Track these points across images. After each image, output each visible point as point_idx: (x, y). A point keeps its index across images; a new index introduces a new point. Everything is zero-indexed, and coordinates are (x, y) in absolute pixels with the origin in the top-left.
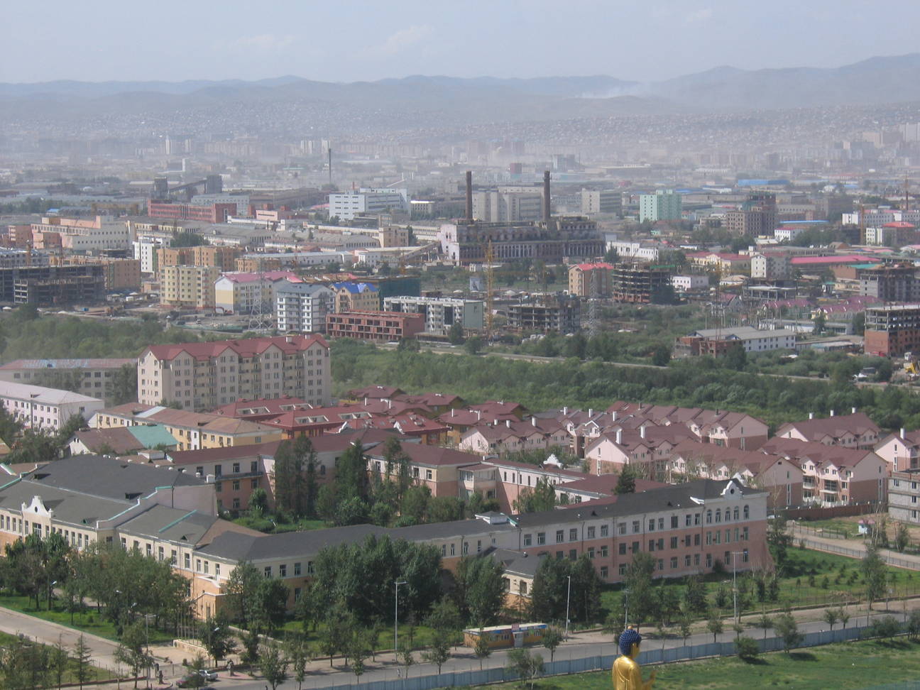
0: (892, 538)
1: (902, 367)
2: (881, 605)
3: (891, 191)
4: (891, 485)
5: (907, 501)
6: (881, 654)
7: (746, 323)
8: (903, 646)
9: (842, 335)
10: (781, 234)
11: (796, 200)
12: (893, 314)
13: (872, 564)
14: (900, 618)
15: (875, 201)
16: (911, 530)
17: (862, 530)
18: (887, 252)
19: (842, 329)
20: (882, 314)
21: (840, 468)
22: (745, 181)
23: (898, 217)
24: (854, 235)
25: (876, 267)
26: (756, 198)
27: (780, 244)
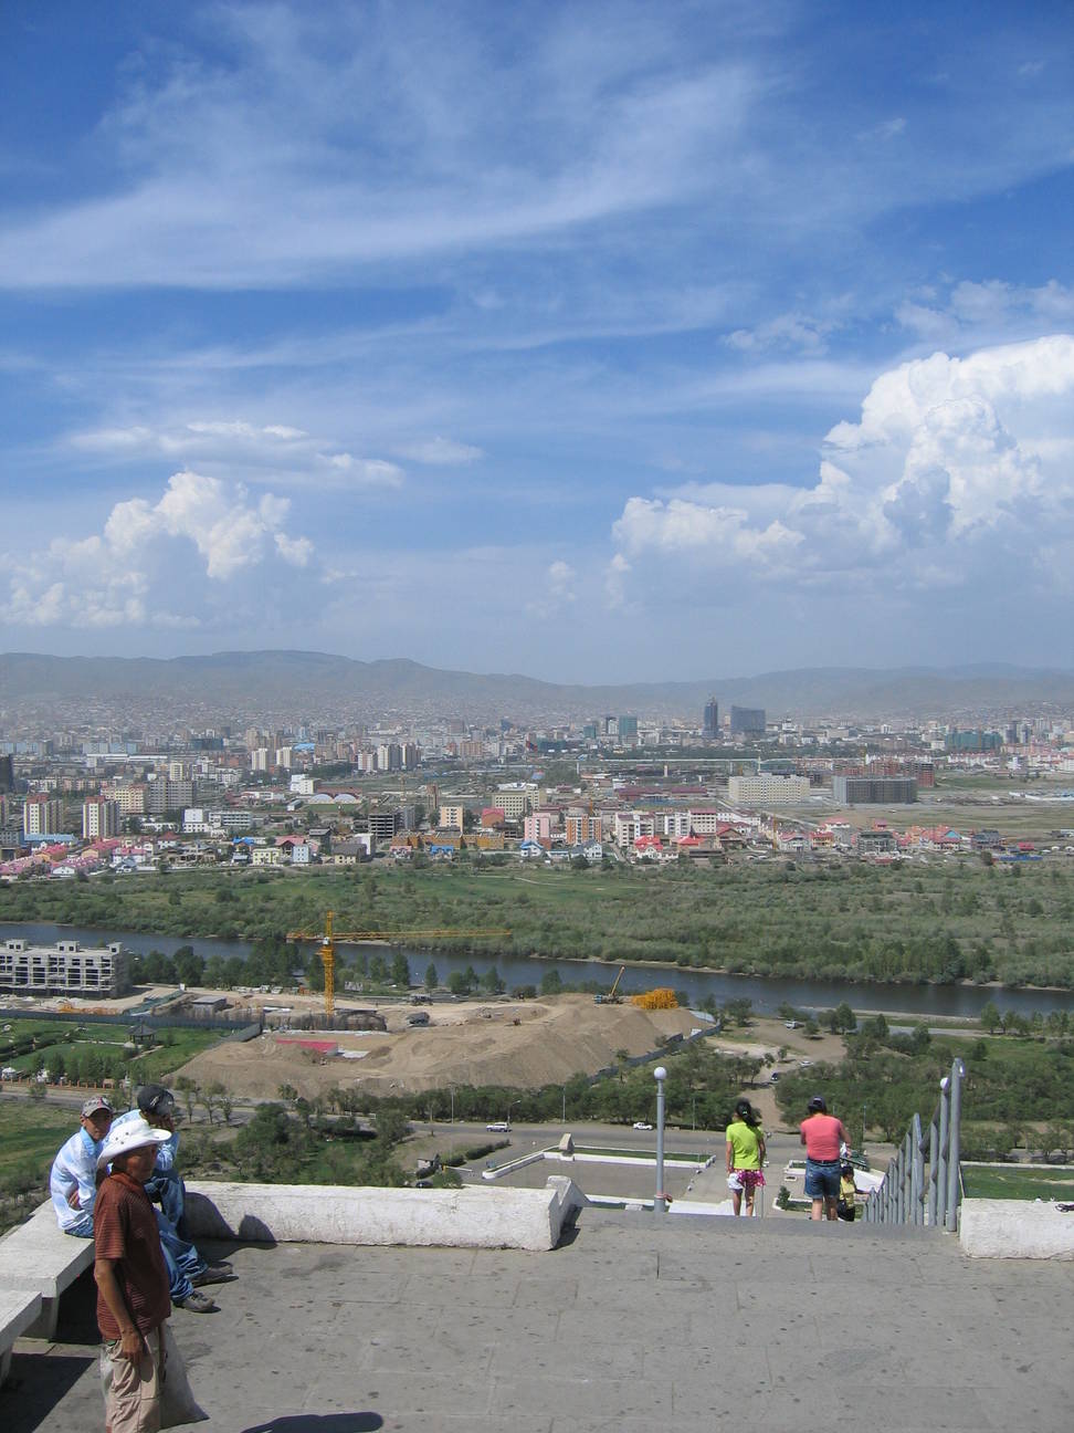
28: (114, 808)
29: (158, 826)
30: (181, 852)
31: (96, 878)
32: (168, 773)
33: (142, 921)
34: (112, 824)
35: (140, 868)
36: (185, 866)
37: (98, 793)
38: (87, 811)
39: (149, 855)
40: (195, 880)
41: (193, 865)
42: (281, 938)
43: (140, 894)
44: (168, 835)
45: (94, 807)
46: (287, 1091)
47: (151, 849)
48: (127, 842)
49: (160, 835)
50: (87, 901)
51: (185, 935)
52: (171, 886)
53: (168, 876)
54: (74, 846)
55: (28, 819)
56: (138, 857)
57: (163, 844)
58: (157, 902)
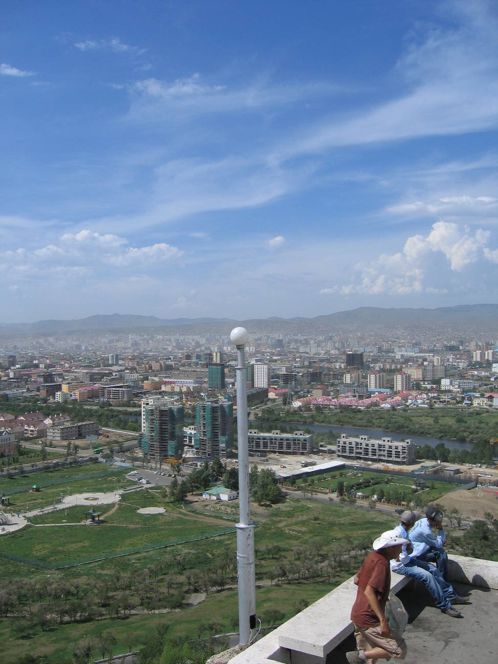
0: (48, 444)
1: (49, 400)
2: (45, 462)
3: (46, 355)
4: (48, 430)
5: (51, 434)
6: (46, 474)
7: (8, 390)
8: (51, 472)
9: (34, 392)
10: (18, 366)
11: (21, 357)
12: (47, 386)
13: (43, 451)
14: (51, 465)
15: (42, 357)
16: (53, 442)
17: (40, 442)
18: (45, 370)
19: (34, 390)
20: (44, 386)
21: (34, 426)
22: (7, 352)
23: (48, 361)
24: (37, 366)
25: (43, 374)
26: (11, 357)
27: (17, 369)
28: (408, 377)
29: (429, 387)
30: (439, 399)
31: (400, 409)
32: (434, 362)
33: (421, 430)
34: (408, 385)
35: (420, 406)
36: (441, 405)
37: (401, 370)
38: (396, 378)
39: (425, 400)
40: (445, 412)
41: (445, 405)
42: (487, 442)
43: (420, 418)
44: (433, 391)
45: (399, 377)
46: (488, 515)
47: (425, 397)
48: (414, 393)
49: (430, 391)
50: (396, 420)
51: (441, 438)
52: (435, 415)
53: (433, 410)
54: (390, 394)
55: (370, 382)
56: (420, 401)
57: (431, 395)
58: (427, 422)
